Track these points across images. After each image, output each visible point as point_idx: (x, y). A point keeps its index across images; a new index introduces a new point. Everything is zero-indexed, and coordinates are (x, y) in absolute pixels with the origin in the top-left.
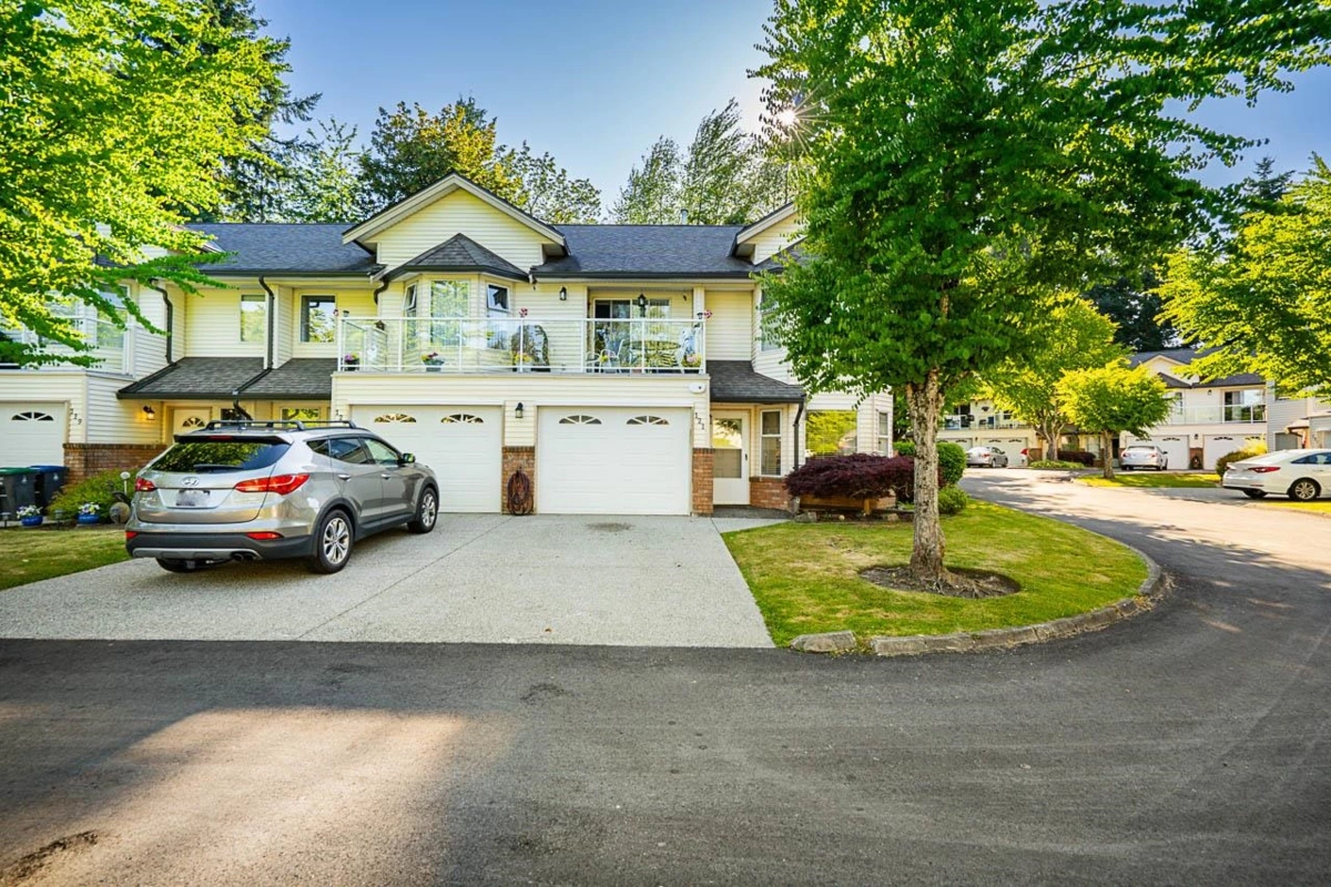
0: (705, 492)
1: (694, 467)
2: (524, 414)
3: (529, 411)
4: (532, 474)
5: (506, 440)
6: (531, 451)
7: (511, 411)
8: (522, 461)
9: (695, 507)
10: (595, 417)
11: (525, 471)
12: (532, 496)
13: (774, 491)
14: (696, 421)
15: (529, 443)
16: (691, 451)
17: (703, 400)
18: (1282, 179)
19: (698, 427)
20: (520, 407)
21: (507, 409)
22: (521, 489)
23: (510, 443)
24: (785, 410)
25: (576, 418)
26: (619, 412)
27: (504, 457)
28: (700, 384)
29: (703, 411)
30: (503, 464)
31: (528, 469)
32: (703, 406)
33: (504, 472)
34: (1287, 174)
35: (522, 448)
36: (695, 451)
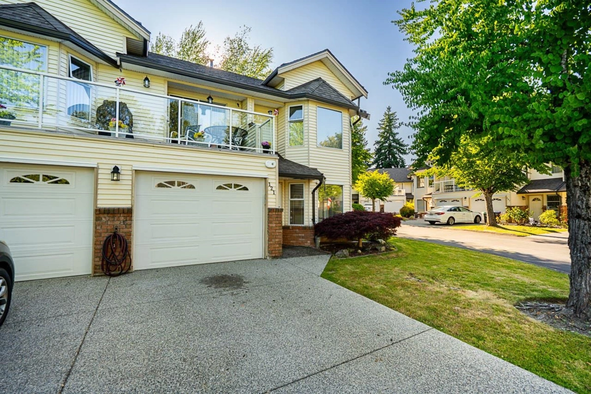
0: (277, 240)
1: (269, 222)
2: (121, 177)
3: (126, 175)
4: (129, 234)
5: (99, 202)
6: (128, 213)
7: (105, 175)
8: (118, 222)
9: (270, 252)
10: (190, 183)
11: (121, 232)
12: (130, 255)
13: (300, 235)
14: (269, 188)
15: (125, 204)
16: (267, 211)
17: (274, 174)
18: (393, 114)
19: (270, 192)
20: (116, 170)
21: (100, 171)
22: (119, 249)
23: (103, 204)
24: (307, 184)
25: (172, 183)
26: (210, 180)
27: (97, 219)
28: (273, 161)
29: (274, 181)
30: (96, 226)
31: (126, 230)
32: (274, 177)
33: (97, 233)
34: (395, 113)
35: (119, 209)
36: (270, 210)
